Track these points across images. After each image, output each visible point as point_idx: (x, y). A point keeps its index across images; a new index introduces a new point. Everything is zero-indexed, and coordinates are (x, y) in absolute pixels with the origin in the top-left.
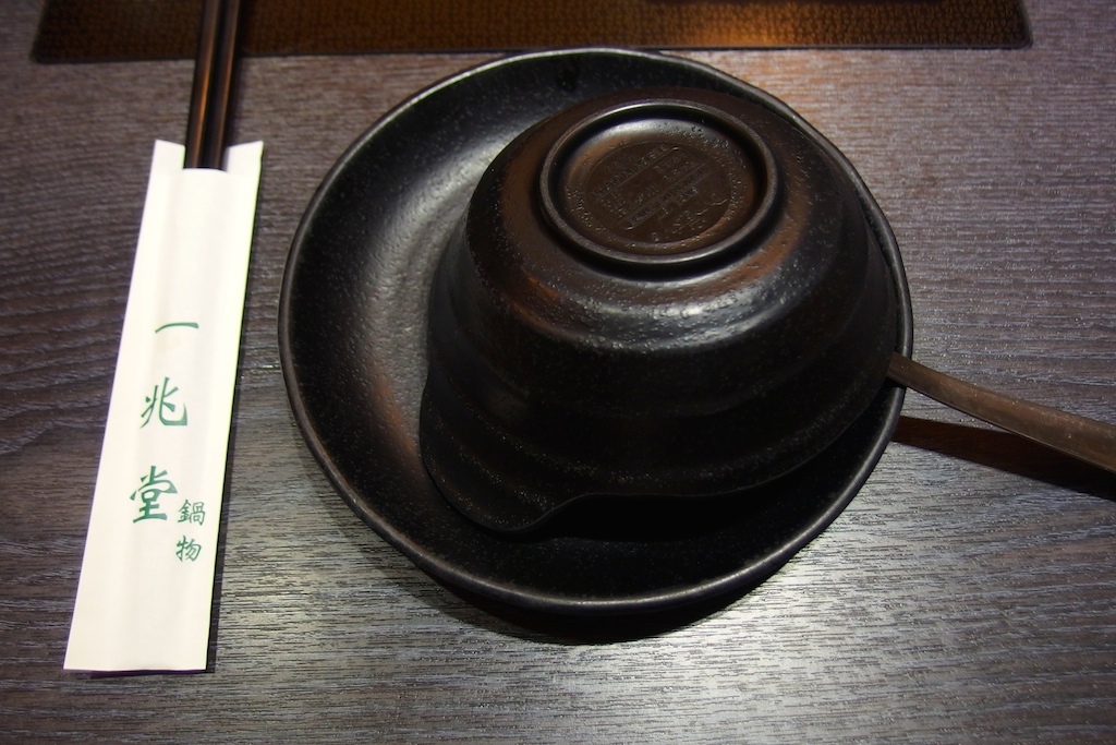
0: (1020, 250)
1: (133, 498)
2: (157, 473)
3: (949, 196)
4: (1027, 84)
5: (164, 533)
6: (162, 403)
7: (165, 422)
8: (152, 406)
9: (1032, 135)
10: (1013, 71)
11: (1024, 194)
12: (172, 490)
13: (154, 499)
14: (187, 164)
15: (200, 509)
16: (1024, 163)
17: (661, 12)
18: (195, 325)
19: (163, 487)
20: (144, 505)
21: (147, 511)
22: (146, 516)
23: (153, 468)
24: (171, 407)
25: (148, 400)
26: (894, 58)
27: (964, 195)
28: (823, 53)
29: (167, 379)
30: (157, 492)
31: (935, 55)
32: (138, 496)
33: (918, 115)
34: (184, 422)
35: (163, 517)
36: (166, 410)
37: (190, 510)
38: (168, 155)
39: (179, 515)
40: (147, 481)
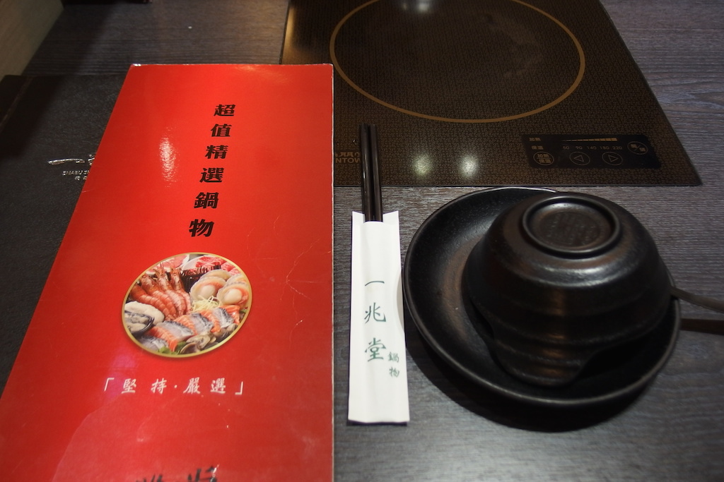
0: (716, 265)
1: (366, 351)
2: (376, 340)
3: (679, 244)
4: (704, 200)
5: (383, 365)
6: (374, 313)
7: (377, 320)
8: (370, 314)
9: (711, 220)
10: (696, 195)
11: (713, 243)
12: (384, 347)
13: (377, 350)
14: (367, 220)
15: (396, 356)
16: (709, 231)
17: (539, 171)
18: (383, 282)
19: (380, 346)
20: (372, 353)
21: (374, 355)
22: (375, 358)
23: (374, 339)
24: (379, 314)
25: (367, 312)
26: (644, 190)
27: (686, 244)
28: (613, 188)
29: (375, 304)
30: (378, 349)
31: (661, 188)
32: (369, 351)
33: (659, 212)
34: (385, 320)
35: (382, 358)
36: (377, 316)
37: (392, 356)
38: (358, 217)
39: (388, 358)
40: (372, 343)
